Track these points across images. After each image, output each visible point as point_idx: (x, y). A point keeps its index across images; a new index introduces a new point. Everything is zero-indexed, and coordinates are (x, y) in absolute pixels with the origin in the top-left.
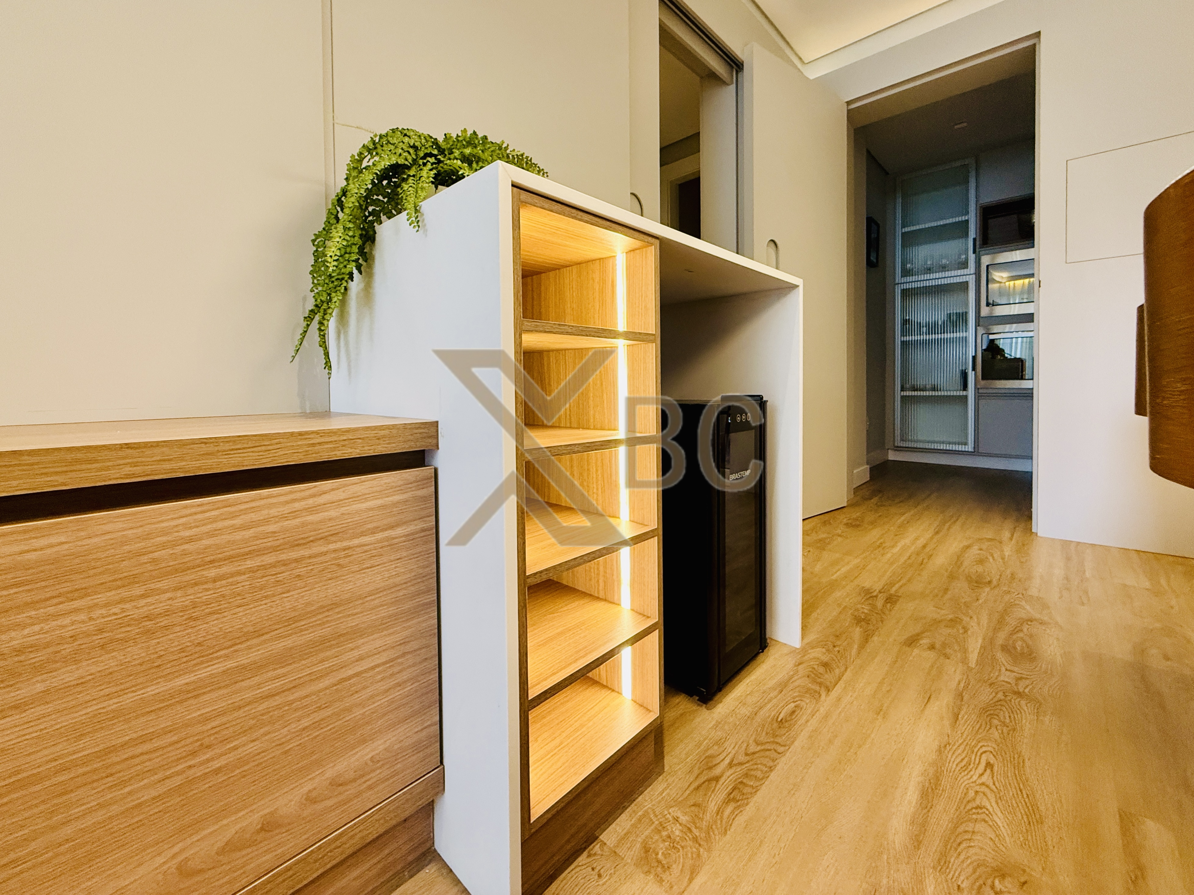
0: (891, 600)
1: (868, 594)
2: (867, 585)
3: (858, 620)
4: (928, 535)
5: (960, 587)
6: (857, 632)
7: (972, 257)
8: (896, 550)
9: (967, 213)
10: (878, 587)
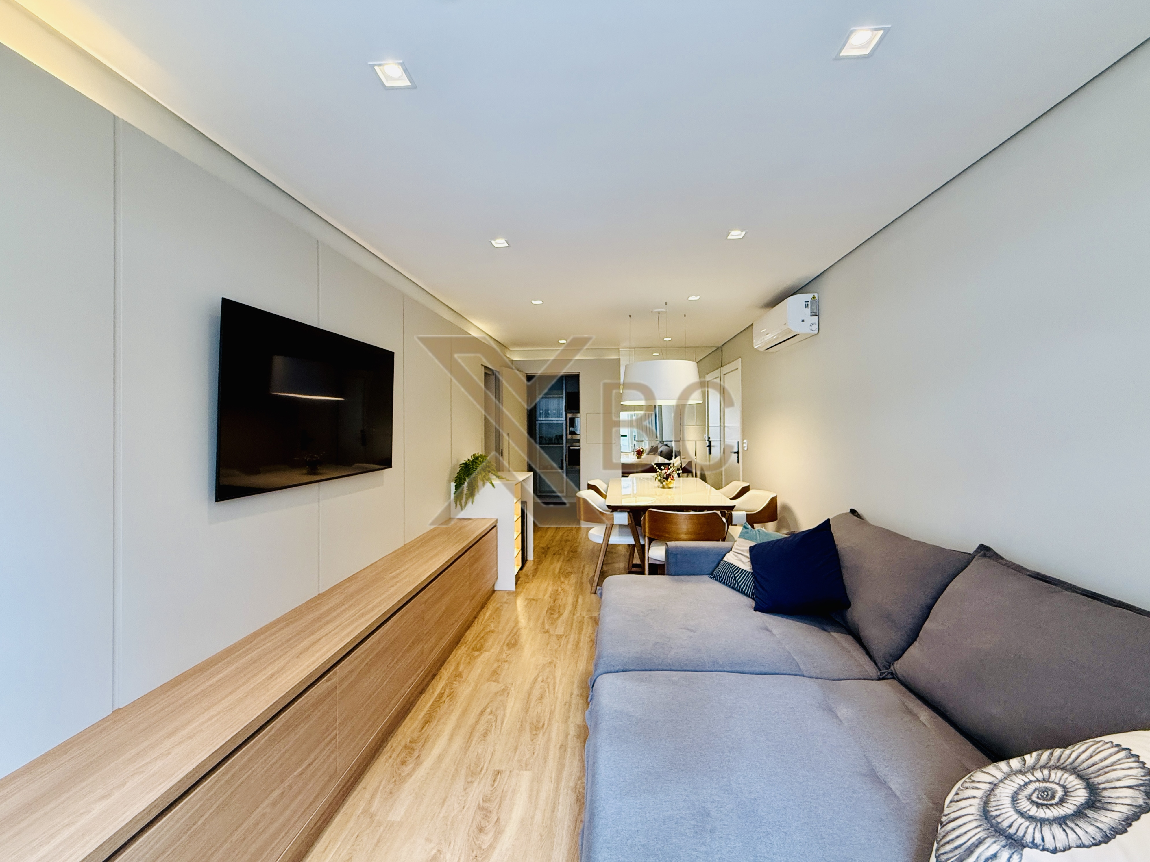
0: (548, 548)
1: (543, 548)
2: (542, 546)
3: (543, 553)
4: (554, 531)
5: (563, 543)
6: (543, 555)
7: (564, 413)
8: (547, 537)
9: (562, 394)
10: (545, 545)
